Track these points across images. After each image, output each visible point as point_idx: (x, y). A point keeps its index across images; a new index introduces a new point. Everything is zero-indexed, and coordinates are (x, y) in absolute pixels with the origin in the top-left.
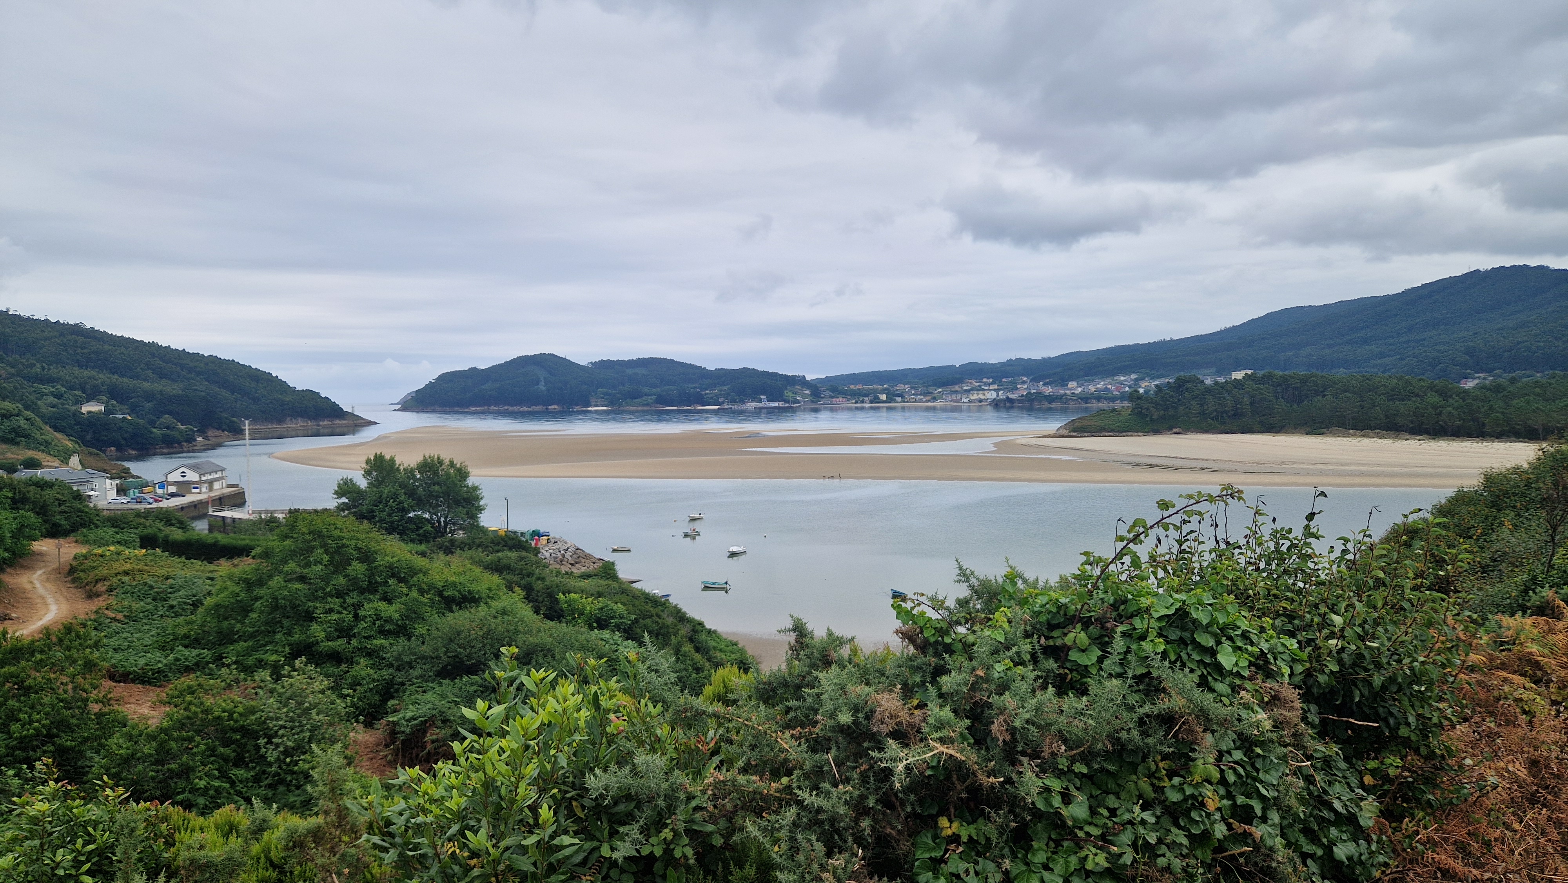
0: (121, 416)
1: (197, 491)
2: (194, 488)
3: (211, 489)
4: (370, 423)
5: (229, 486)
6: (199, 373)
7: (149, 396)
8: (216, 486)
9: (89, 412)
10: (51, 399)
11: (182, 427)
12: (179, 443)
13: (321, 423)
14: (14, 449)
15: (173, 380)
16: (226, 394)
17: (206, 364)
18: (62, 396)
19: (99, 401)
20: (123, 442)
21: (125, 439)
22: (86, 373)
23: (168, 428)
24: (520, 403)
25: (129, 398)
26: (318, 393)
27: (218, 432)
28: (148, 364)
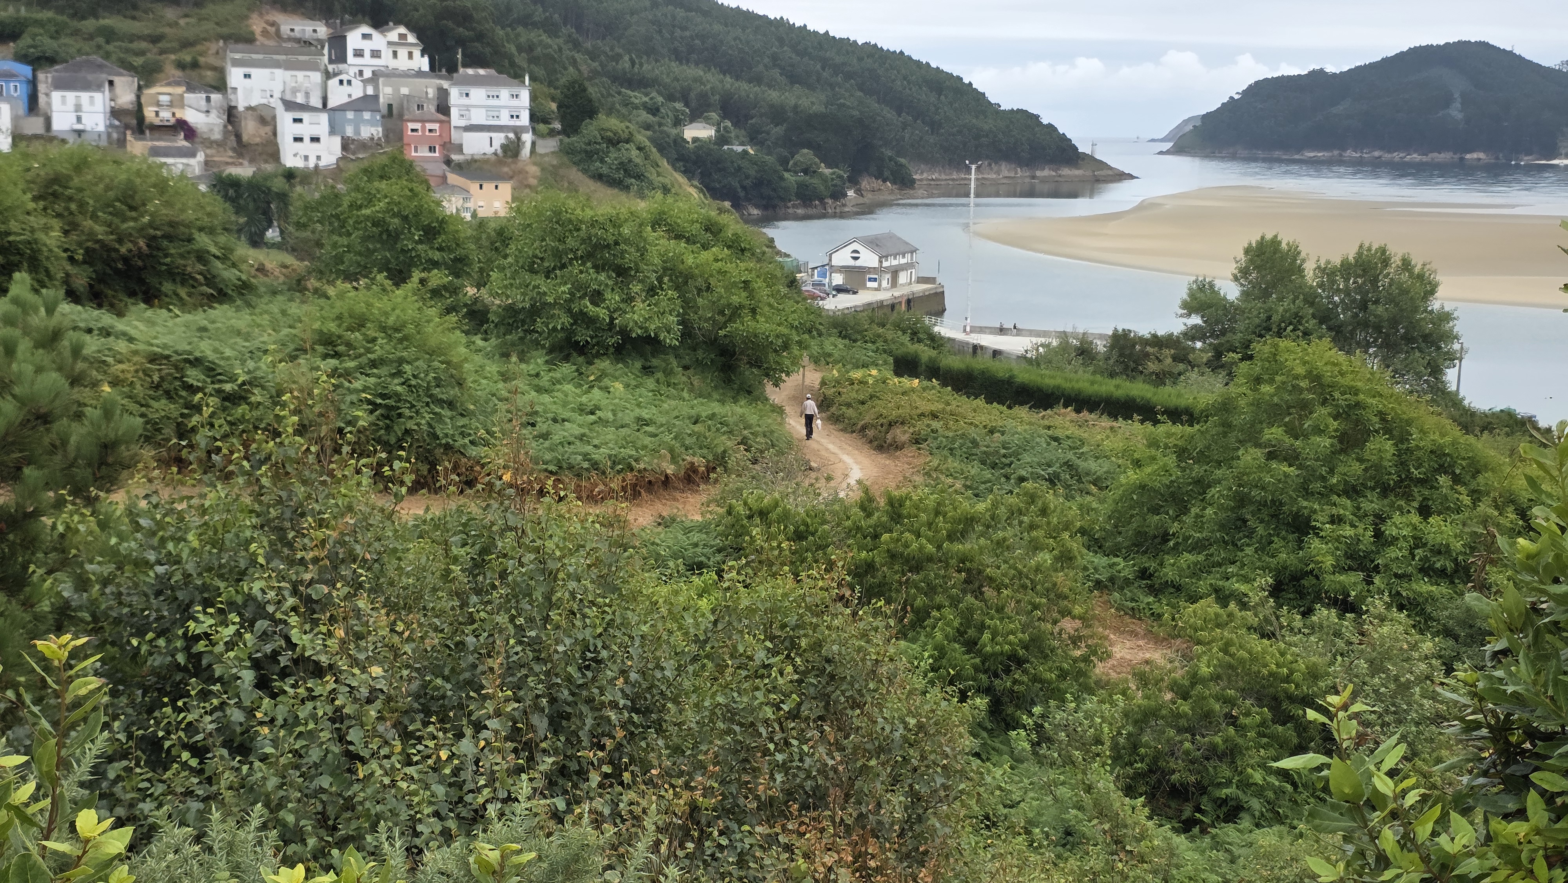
0: (740, 149)
1: (874, 285)
2: (870, 280)
3: (894, 283)
4: (1122, 176)
5: (921, 280)
6: (848, 76)
7: (777, 114)
8: (903, 278)
9: (695, 140)
10: (645, 116)
11: (827, 171)
12: (821, 200)
13: (1038, 173)
15: (811, 88)
16: (889, 114)
17: (860, 59)
18: (658, 110)
19: (708, 120)
20: (742, 194)
21: (744, 188)
22: (692, 71)
23: (806, 171)
25: (747, 117)
26: (1037, 117)
27: (877, 184)
28: (775, 58)
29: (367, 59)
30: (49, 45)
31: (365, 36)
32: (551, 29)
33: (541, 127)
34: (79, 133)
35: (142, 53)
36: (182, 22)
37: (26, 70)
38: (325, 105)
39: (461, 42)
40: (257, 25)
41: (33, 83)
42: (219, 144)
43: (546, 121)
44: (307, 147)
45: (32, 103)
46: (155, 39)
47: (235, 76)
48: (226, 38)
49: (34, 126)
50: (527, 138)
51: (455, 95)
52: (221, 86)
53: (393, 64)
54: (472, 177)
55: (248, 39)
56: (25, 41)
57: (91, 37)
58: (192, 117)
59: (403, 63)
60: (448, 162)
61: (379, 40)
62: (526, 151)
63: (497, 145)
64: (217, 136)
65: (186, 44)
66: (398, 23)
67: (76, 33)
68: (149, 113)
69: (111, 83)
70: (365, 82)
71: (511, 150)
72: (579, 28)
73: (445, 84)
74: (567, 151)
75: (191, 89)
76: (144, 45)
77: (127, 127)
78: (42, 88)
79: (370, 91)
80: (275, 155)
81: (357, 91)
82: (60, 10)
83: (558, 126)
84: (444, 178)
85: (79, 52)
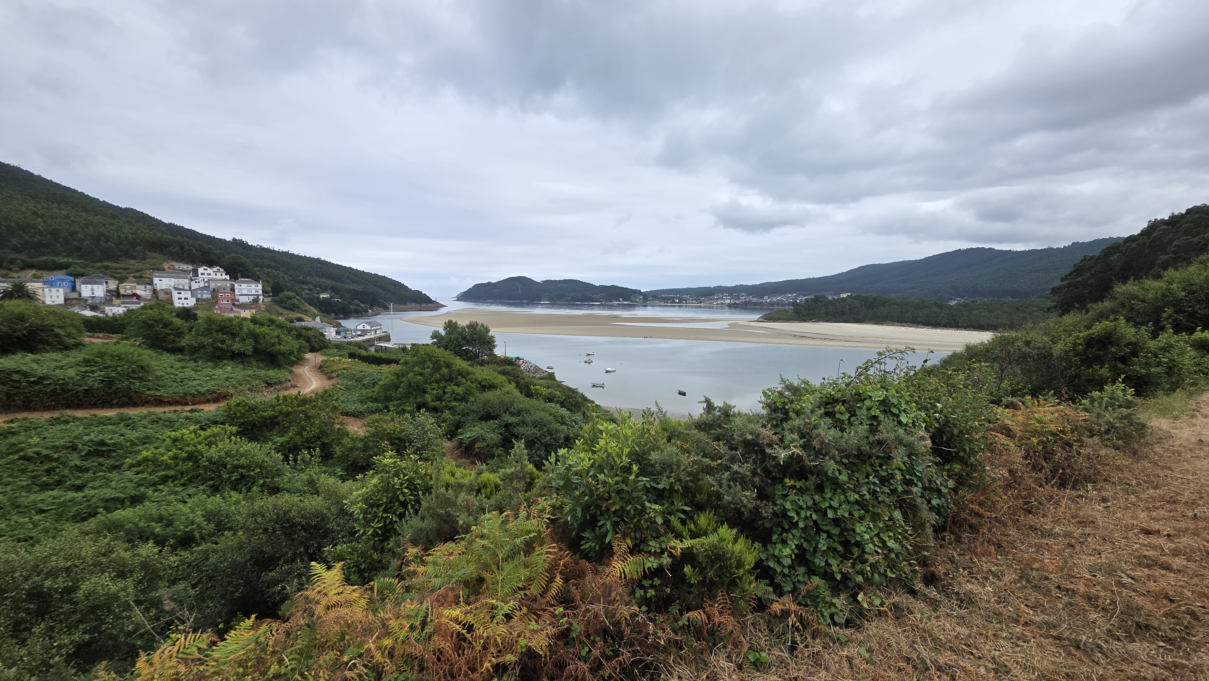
0: (336, 300)
1: (370, 334)
2: (368, 333)
3: (376, 333)
4: (443, 306)
5: (383, 332)
6: (369, 282)
7: (348, 291)
8: (378, 332)
9: (323, 298)
10: (307, 291)
11: (363, 305)
12: (361, 312)
13: (422, 305)
14: (292, 313)
15: (359, 284)
16: (382, 291)
17: (373, 278)
18: (312, 290)
19: (327, 293)
21: (338, 310)
22: (322, 280)
23: (356, 306)
24: (510, 299)
25: (340, 292)
26: (421, 292)
27: (378, 308)
28: (348, 277)
29: (206, 276)
30: (80, 270)
31: (205, 269)
32: (276, 268)
33: (266, 295)
34: (93, 297)
35: (120, 273)
36: (137, 264)
37: (72, 279)
38: (190, 288)
39: (241, 271)
40: (166, 266)
41: (75, 282)
42: (149, 300)
43: (267, 293)
44: (183, 301)
45: (74, 289)
46: (125, 269)
47: (156, 280)
48: (153, 269)
49: (75, 295)
50: (261, 297)
51: (236, 286)
52: (151, 283)
53: (215, 277)
54: (242, 309)
55: (163, 270)
56: (71, 269)
57: (99, 268)
58: (138, 292)
59: (219, 276)
60: (234, 305)
61: (210, 271)
62: (261, 301)
63: (251, 299)
64: (149, 298)
65: (137, 271)
66: (217, 266)
67: (93, 267)
68: (122, 291)
69: (107, 282)
70: (205, 282)
71: (256, 301)
72: (287, 269)
73: (233, 283)
74: (273, 301)
75: (138, 284)
76: (121, 271)
77: (113, 295)
78: (77, 284)
79: (207, 285)
80: (172, 303)
81: (202, 285)
82: (85, 260)
83: (271, 294)
84: (232, 309)
85: (94, 273)
